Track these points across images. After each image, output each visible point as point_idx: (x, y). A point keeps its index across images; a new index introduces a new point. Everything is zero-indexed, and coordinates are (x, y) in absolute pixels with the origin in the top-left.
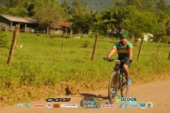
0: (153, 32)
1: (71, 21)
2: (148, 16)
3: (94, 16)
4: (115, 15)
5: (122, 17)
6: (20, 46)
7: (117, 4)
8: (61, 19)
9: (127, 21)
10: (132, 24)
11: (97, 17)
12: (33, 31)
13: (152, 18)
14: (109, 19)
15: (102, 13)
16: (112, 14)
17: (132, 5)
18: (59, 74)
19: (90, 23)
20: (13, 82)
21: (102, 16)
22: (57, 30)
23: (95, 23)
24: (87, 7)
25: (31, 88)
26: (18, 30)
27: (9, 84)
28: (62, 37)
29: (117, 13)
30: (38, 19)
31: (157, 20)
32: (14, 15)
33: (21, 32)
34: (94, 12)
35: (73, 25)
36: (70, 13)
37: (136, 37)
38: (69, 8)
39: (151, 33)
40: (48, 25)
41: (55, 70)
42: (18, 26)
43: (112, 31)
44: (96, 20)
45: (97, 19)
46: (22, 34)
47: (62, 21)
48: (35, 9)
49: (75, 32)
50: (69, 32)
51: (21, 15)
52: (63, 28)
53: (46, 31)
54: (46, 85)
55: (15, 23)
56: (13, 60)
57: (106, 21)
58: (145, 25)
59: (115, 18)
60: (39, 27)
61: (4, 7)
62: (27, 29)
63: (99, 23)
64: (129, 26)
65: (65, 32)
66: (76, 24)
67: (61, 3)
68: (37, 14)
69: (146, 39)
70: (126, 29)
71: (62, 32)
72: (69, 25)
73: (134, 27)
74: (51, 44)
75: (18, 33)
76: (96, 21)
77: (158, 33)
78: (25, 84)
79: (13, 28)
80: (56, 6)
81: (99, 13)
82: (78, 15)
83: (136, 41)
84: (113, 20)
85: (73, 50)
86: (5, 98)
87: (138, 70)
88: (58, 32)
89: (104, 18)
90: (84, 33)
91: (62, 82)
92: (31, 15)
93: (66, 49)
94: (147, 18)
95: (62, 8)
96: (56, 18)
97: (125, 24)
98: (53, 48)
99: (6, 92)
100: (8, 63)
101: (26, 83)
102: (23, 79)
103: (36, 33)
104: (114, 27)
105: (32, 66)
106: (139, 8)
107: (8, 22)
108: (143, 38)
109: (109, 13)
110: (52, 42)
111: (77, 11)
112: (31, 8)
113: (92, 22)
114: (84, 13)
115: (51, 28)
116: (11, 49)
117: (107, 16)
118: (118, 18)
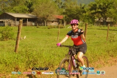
1: (64, 13)
3: (83, 8)
4: (100, 6)
5: (107, 7)
6: (24, 37)
9: (111, 10)
10: (116, 12)
15: (89, 5)
16: (98, 6)
18: (57, 58)
20: (20, 66)
21: (90, 8)
22: (53, 22)
23: (84, 14)
24: (77, 1)
27: (17, 69)
28: (58, 27)
29: (102, 4)
30: (37, 14)
33: (24, 25)
35: (65, 17)
36: (62, 7)
40: (45, 19)
43: (99, 19)
45: (86, 10)
47: (56, 15)
50: (63, 23)
52: (58, 20)
53: (44, 23)
57: (94, 11)
59: (101, 9)
62: (28, 23)
63: (87, 14)
64: (113, 14)
65: (59, 23)
66: (69, 16)
70: (111, 17)
71: (57, 23)
72: (62, 17)
74: (49, 34)
76: (85, 12)
78: (30, 68)
79: (17, 23)
81: (87, 5)
82: (69, 8)
88: (54, 24)
89: (91, 9)
92: (31, 11)
97: (110, 13)
100: (15, 51)
102: (28, 64)
103: (36, 25)
104: (100, 16)
105: (34, 53)
107: (13, 18)
109: (95, 5)
110: (50, 32)
111: (68, 5)
113: (81, 13)
114: (74, 6)
115: (48, 21)
116: (17, 40)
117: (94, 8)
118: (104, 8)
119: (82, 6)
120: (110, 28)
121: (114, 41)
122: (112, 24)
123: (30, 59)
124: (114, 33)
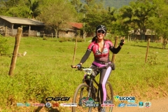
1: (84, 20)
3: (112, 14)
4: (137, 11)
5: (147, 14)
6: (23, 53)
8: (72, 18)
9: (152, 18)
10: (160, 22)
11: (115, 15)
12: (38, 34)
14: (130, 17)
15: (122, 10)
16: (134, 11)
18: (72, 86)
19: (108, 23)
20: (16, 97)
21: (122, 14)
22: (67, 32)
23: (113, 23)
24: (103, 4)
26: (21, 34)
27: (11, 101)
28: (74, 40)
29: (139, 9)
30: (44, 20)
32: (16, 16)
33: (24, 36)
34: (112, 9)
35: (86, 26)
36: (82, 11)
37: (165, 38)
38: (81, 5)
40: (56, 27)
41: (67, 81)
42: (21, 29)
43: (135, 31)
45: (116, 17)
46: (26, 38)
47: (73, 22)
48: (40, 8)
49: (90, 34)
50: (82, 34)
51: (24, 16)
52: (75, 30)
53: (54, 34)
55: (17, 26)
56: (15, 70)
57: (127, 19)
59: (138, 16)
60: (46, 30)
61: (3, 6)
62: (31, 32)
63: (118, 22)
64: (156, 25)
65: (77, 34)
66: (91, 24)
68: (42, 13)
70: (152, 29)
71: (73, 34)
72: (81, 25)
73: (163, 26)
74: (60, 50)
75: (20, 37)
76: (115, 20)
78: (31, 100)
80: (65, 3)
81: (119, 9)
82: (92, 13)
84: (136, 18)
88: (69, 35)
89: (124, 16)
92: (35, 15)
95: (72, 6)
96: (66, 18)
97: (151, 22)
98: (64, 55)
100: (9, 74)
101: (32, 98)
103: (42, 36)
104: (137, 26)
105: (38, 78)
107: (8, 24)
109: (130, 10)
110: (62, 47)
112: (34, 7)
113: (110, 21)
114: (100, 11)
115: (60, 31)
116: (13, 57)
117: (128, 14)
118: (142, 15)
119: (111, 11)
121: (155, 64)
122: (153, 38)
123: (32, 87)
124: (157, 52)
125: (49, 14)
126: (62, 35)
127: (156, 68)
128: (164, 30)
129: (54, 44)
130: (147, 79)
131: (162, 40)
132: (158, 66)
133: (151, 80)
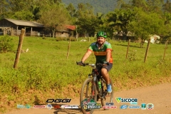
0: (160, 33)
1: (76, 23)
2: (155, 18)
3: (100, 18)
4: (120, 17)
5: (128, 19)
6: (26, 50)
7: (122, 6)
8: (67, 21)
9: (133, 23)
10: (138, 25)
11: (102, 19)
12: (39, 34)
13: (159, 20)
14: (115, 21)
15: (108, 15)
16: (118, 16)
17: (138, 7)
18: (66, 78)
19: (96, 26)
20: (20, 86)
21: (108, 18)
22: (63, 33)
23: (101, 25)
24: (93, 10)
25: (37, 92)
26: (24, 34)
27: (15, 89)
28: (68, 40)
29: (123, 15)
30: (43, 22)
31: (163, 22)
32: (20, 19)
33: (27, 35)
34: (100, 14)
35: (78, 28)
36: (75, 15)
37: (142, 38)
38: (74, 11)
39: (158, 35)
40: (53, 29)
41: (62, 73)
42: (24, 30)
43: (119, 33)
44: (101, 23)
45: (103, 21)
46: (28, 37)
47: (68, 24)
48: (41, 13)
49: (81, 35)
50: (75, 35)
51: (27, 19)
52: (69, 31)
53: (52, 34)
54: (52, 88)
55: (21, 27)
56: (19, 64)
57: (112, 23)
58: (151, 27)
59: (121, 20)
60: (45, 31)
61: (10, 11)
62: (32, 33)
63: (104, 25)
64: (135, 28)
65: (70, 35)
66: (82, 27)
67: (67, 6)
68: (42, 17)
69: (152, 40)
70: (132, 31)
71: (68, 35)
72: (74, 27)
73: (141, 29)
74: (57, 48)
75: (23, 37)
77: (165, 35)
78: (32, 88)
79: (19, 32)
80: (61, 9)
81: (105, 15)
82: (84, 17)
83: (143, 43)
84: (119, 22)
85: (78, 53)
86: (12, 102)
87: (146, 72)
88: (64, 35)
89: (109, 21)
90: (90, 36)
91: (68, 86)
92: (36, 18)
93: (72, 52)
94: (153, 20)
95: (67, 11)
96: (62, 22)
97: (131, 25)
98: (59, 51)
99: (13, 96)
100: (14, 67)
101: (33, 87)
102: (30, 83)
103: (41, 36)
104: (120, 29)
105: (38, 70)
106: (145, 10)
107: (14, 26)
108: (149, 40)
109: (115, 15)
110: (58, 45)
111: (83, 14)
112: (36, 11)
113: (98, 24)
114: (90, 16)
115: (57, 32)
116: (17, 53)
117: (113, 18)
118: (124, 20)
119: (99, 16)
120: (131, 44)
121: (134, 60)
122: (133, 39)
123: (33, 78)
124: (136, 50)
125: (48, 17)
126: (58, 36)
127: (134, 63)
128: (142, 32)
129: (51, 43)
130: (127, 72)
131: (140, 40)
132: (136, 62)
133: (130, 73)
